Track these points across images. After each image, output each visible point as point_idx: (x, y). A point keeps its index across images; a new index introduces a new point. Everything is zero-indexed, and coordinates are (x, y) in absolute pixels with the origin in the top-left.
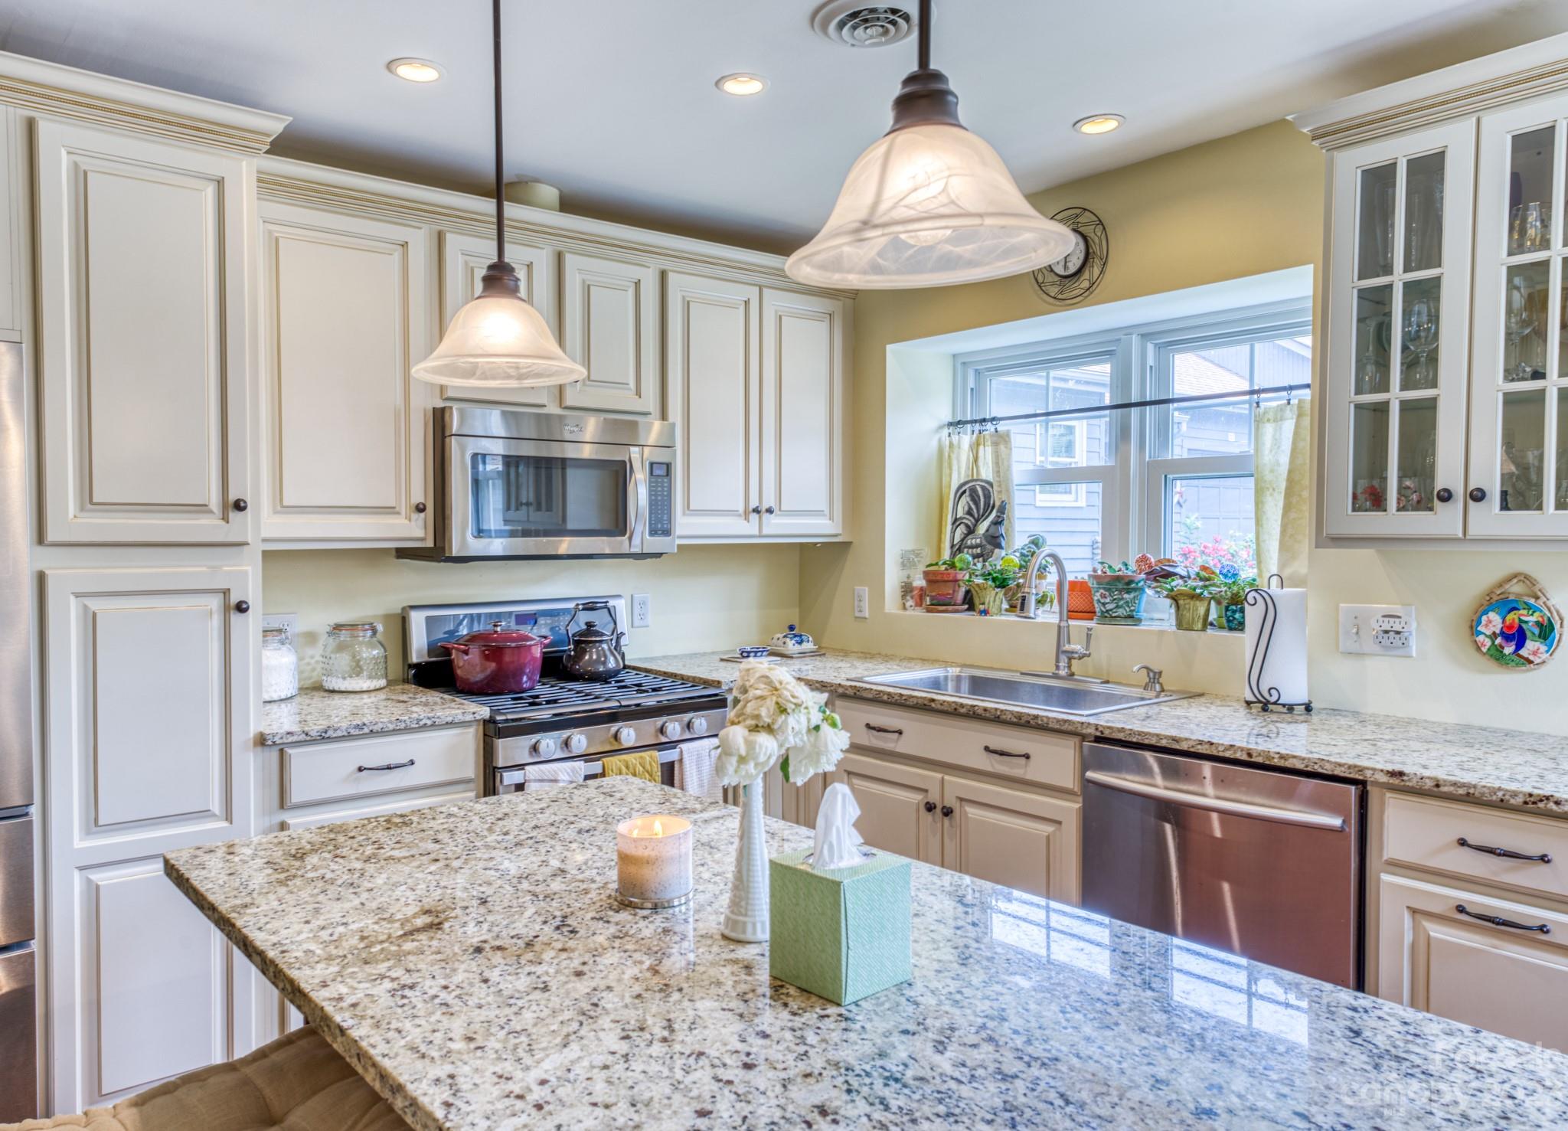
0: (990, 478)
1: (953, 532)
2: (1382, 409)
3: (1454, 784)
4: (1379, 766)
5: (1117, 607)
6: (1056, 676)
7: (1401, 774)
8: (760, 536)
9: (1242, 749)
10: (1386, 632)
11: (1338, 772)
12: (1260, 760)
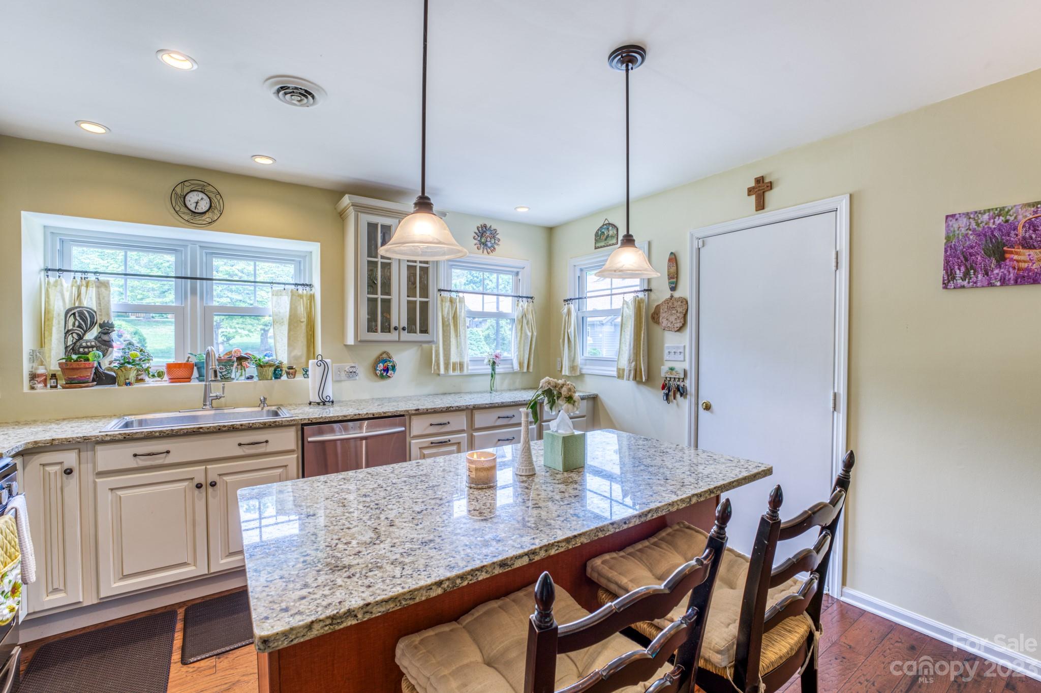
0: (94, 307)
2: (376, 300)
3: (431, 409)
7: (418, 409)
10: (351, 372)
12: (378, 416)
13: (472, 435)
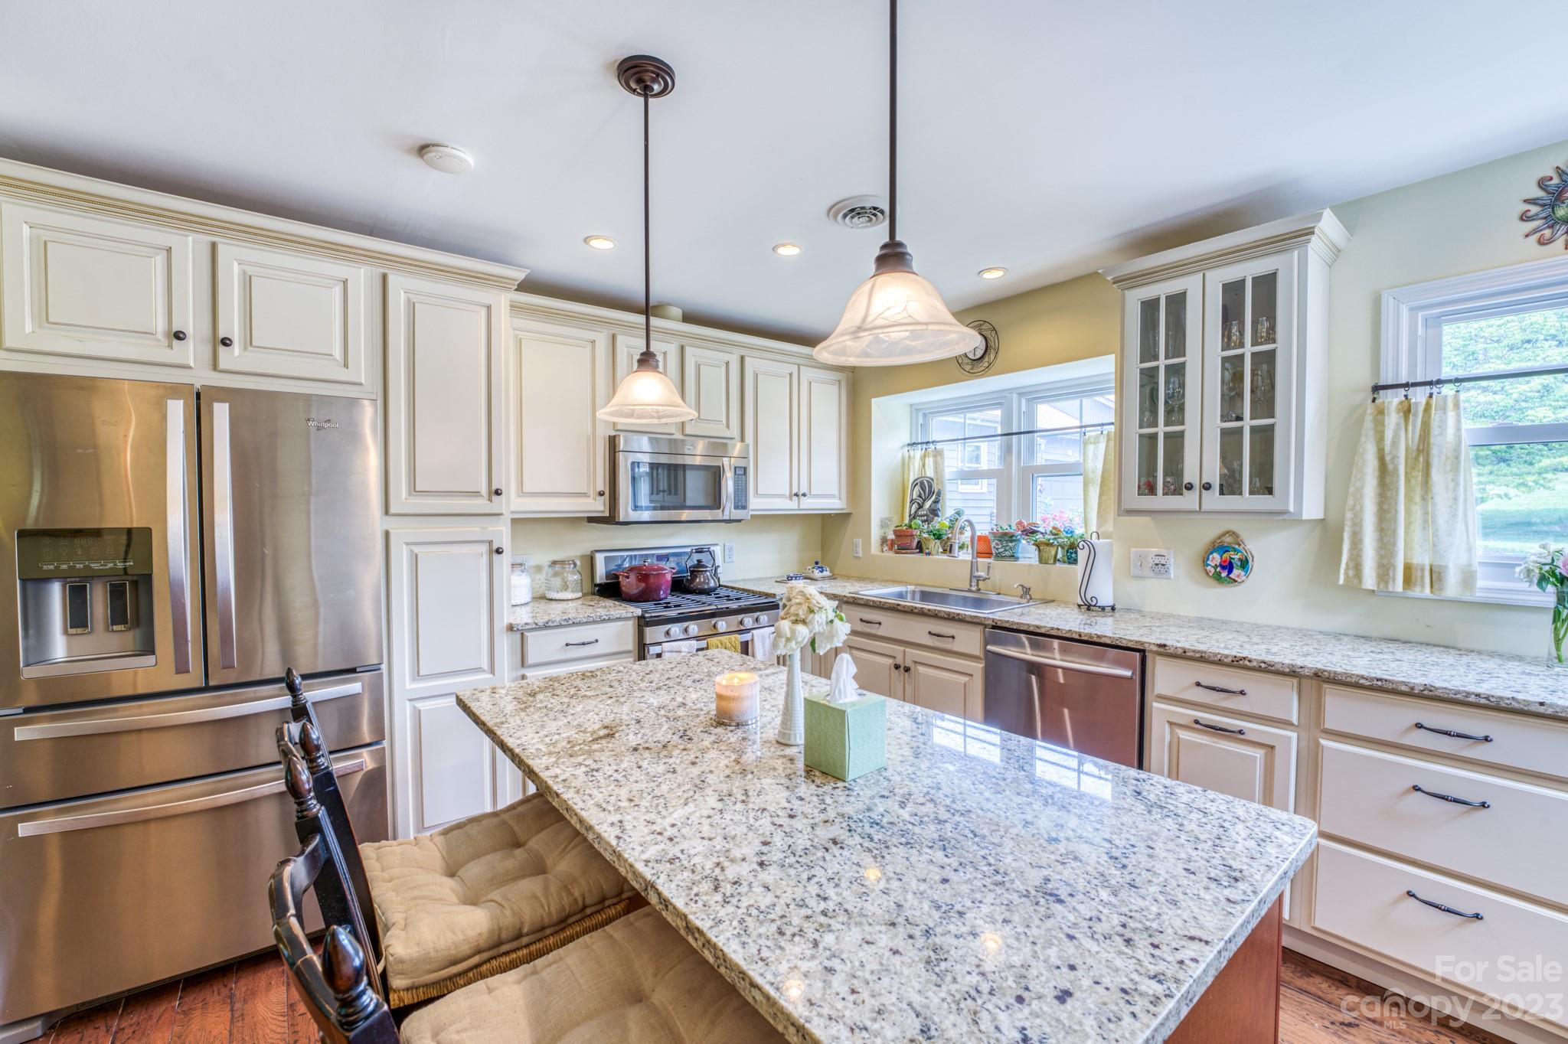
0: (932, 476)
1: (911, 507)
2: (1153, 437)
3: (1194, 651)
4: (1153, 641)
5: (1005, 550)
6: (970, 591)
7: (1165, 646)
8: (799, 510)
9: (1076, 632)
10: (1157, 565)
11: (1130, 645)
12: (1086, 638)
13: (1318, 744)
